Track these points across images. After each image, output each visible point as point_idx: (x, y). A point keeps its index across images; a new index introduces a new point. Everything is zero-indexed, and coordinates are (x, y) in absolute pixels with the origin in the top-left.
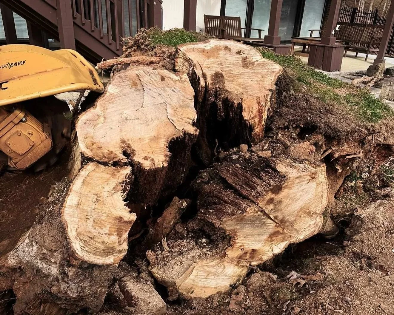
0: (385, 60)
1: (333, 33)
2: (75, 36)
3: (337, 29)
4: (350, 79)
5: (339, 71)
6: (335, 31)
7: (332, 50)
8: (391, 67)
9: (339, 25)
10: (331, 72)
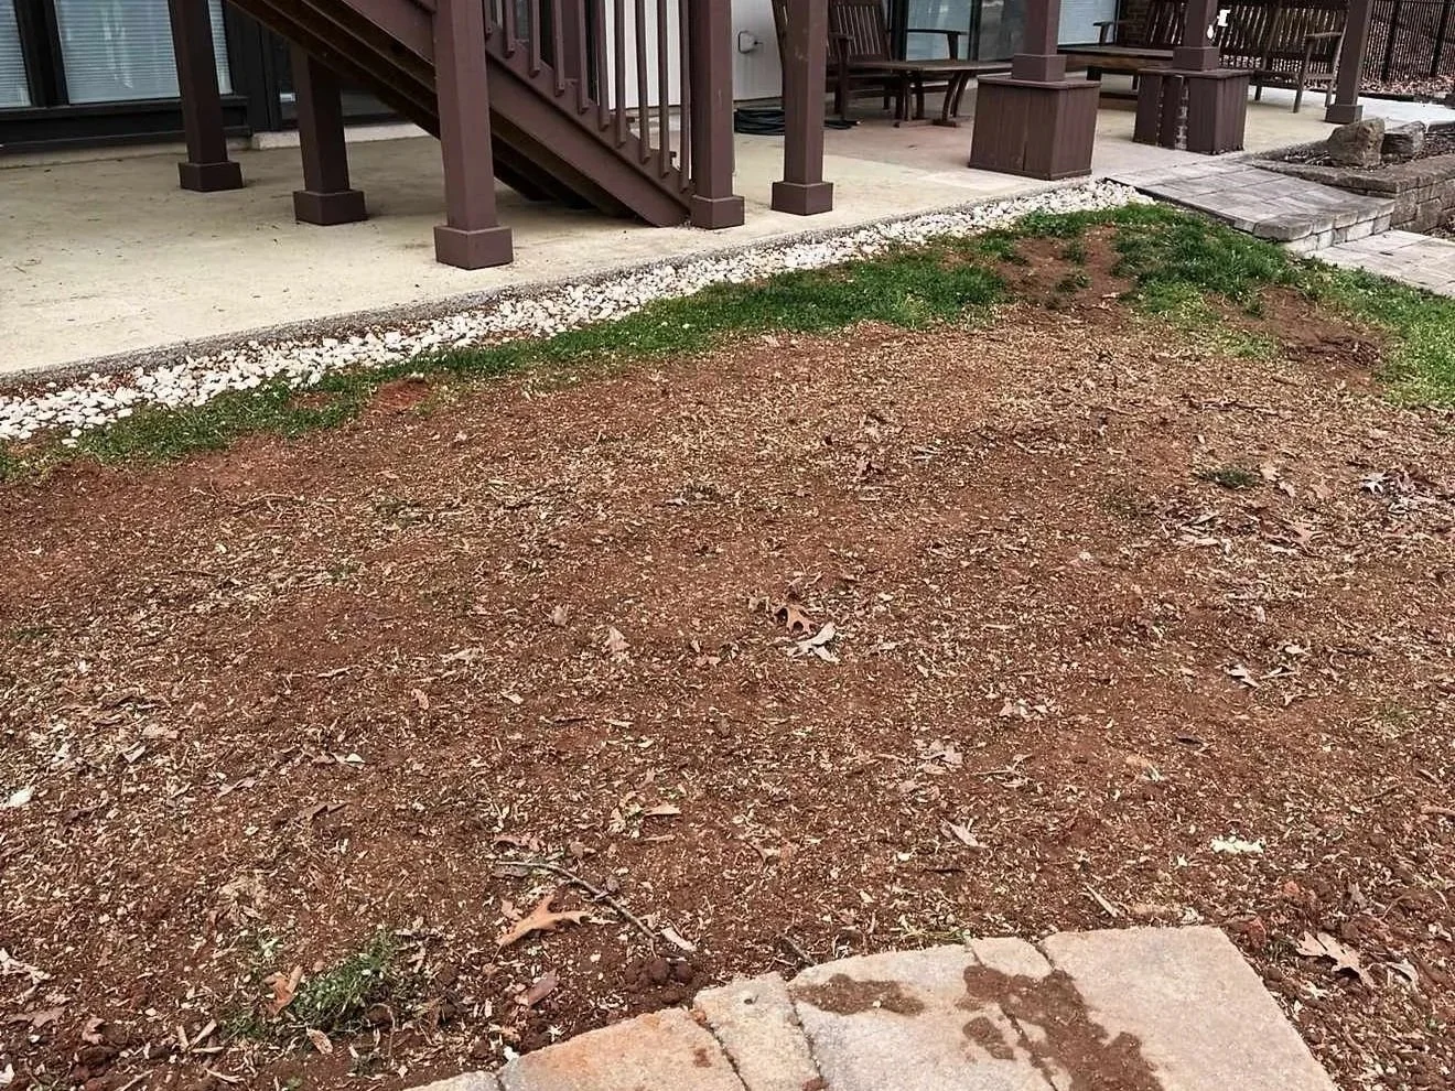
0: (1361, 107)
1: (1210, 33)
2: (490, 98)
3: (1222, 21)
4: (1285, 173)
5: (1240, 148)
6: (1218, 29)
7: (1216, 87)
8: (1394, 130)
9: (1229, 11)
10: (1217, 154)
